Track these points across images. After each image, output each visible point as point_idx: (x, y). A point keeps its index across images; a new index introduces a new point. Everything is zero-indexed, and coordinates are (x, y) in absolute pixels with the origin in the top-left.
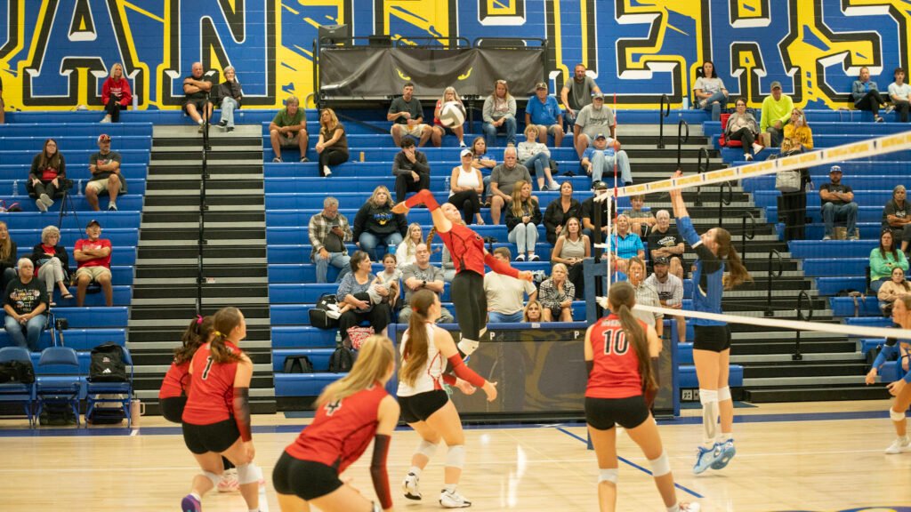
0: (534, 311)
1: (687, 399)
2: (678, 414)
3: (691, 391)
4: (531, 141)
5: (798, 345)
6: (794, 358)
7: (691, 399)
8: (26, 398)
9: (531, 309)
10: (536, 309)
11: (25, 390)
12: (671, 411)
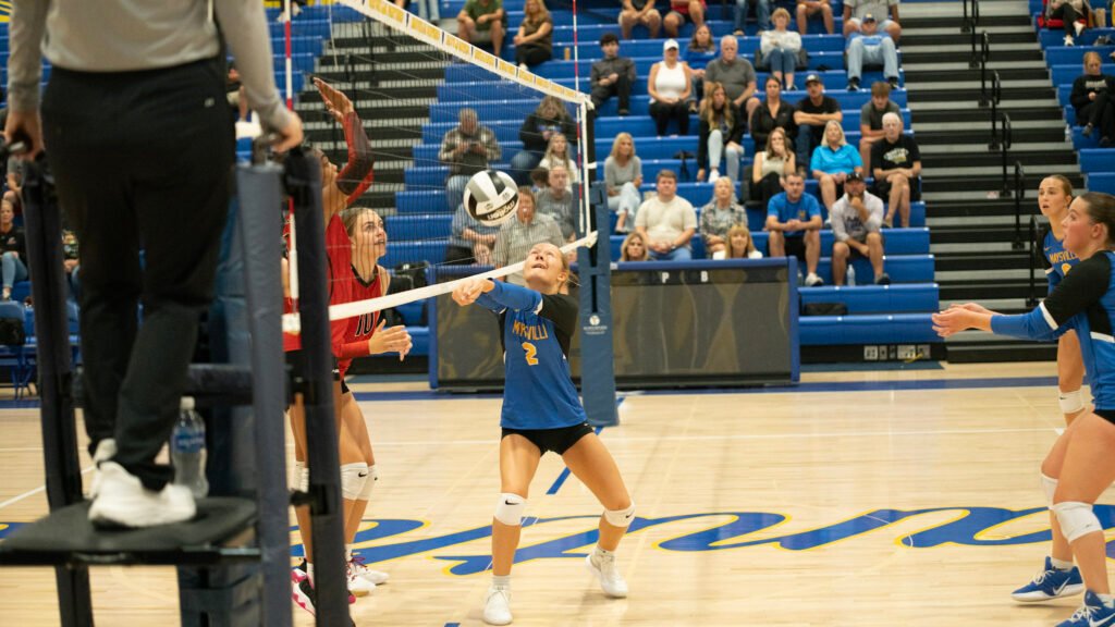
0: (636, 246)
1: (871, 358)
2: (797, 379)
3: (876, 348)
4: (781, 29)
5: (1032, 288)
6: (1028, 304)
7: (876, 357)
8: (14, 362)
9: (633, 244)
10: (639, 245)
11: (8, 353)
12: (787, 375)
